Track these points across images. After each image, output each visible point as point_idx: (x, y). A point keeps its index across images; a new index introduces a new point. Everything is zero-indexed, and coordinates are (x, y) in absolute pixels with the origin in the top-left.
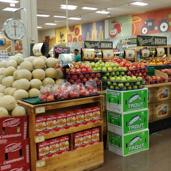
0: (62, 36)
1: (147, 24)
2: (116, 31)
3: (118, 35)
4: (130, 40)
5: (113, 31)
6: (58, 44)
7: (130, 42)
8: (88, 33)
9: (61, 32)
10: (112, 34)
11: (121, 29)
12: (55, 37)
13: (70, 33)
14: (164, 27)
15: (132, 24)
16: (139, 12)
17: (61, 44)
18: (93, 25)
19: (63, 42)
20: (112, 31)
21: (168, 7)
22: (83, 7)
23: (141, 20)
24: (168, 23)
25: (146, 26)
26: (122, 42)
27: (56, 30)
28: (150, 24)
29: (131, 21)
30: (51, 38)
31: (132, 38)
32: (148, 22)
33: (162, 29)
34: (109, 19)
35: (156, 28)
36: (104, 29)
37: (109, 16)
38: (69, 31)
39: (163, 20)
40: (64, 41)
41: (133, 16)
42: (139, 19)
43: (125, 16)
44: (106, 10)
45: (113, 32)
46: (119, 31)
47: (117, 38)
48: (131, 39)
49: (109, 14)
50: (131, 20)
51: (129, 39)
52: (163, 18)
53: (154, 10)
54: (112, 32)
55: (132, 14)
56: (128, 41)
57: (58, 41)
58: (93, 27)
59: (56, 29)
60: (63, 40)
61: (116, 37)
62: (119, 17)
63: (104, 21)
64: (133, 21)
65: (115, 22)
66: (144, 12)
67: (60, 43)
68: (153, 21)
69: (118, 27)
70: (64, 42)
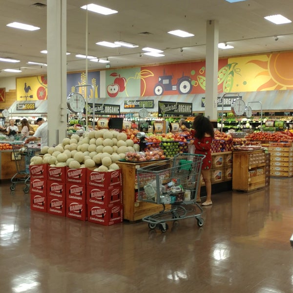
0: (27, 89)
1: (162, 81)
2: (117, 87)
3: (120, 94)
4: (138, 103)
5: (113, 88)
6: (21, 101)
7: (138, 106)
8: (73, 88)
9: (25, 84)
10: (111, 92)
11: (125, 85)
12: (16, 90)
13: (42, 86)
14: (185, 87)
15: (141, 80)
16: (151, 64)
17: (25, 101)
18: (82, 77)
19: (29, 99)
20: (111, 87)
21: (190, 60)
22: (77, 54)
23: (153, 75)
24: (190, 82)
25: (160, 84)
26: (127, 104)
27: (18, 80)
28: (166, 82)
29: (139, 76)
30: (7, 91)
31: (142, 99)
32: (163, 78)
33: (182, 90)
34: (106, 69)
35: (174, 88)
36: (98, 83)
37: (108, 67)
38: (41, 82)
39: (183, 77)
40: (31, 97)
41: (142, 68)
42: (150, 74)
43: (130, 68)
44: (106, 58)
45: (113, 90)
46: (122, 88)
47: (120, 98)
48: (141, 101)
49: (108, 64)
50: (140, 74)
51: (137, 101)
52: (184, 75)
53: (172, 62)
54: (111, 90)
55: (141, 66)
56: (135, 103)
57: (21, 97)
58: (82, 79)
59: (18, 77)
60: (29, 96)
61: (118, 96)
62: (122, 68)
63: (99, 72)
64: (141, 75)
65: (116, 76)
66: (157, 64)
67: (23, 99)
68: (170, 78)
69: (120, 82)
70: (32, 99)
